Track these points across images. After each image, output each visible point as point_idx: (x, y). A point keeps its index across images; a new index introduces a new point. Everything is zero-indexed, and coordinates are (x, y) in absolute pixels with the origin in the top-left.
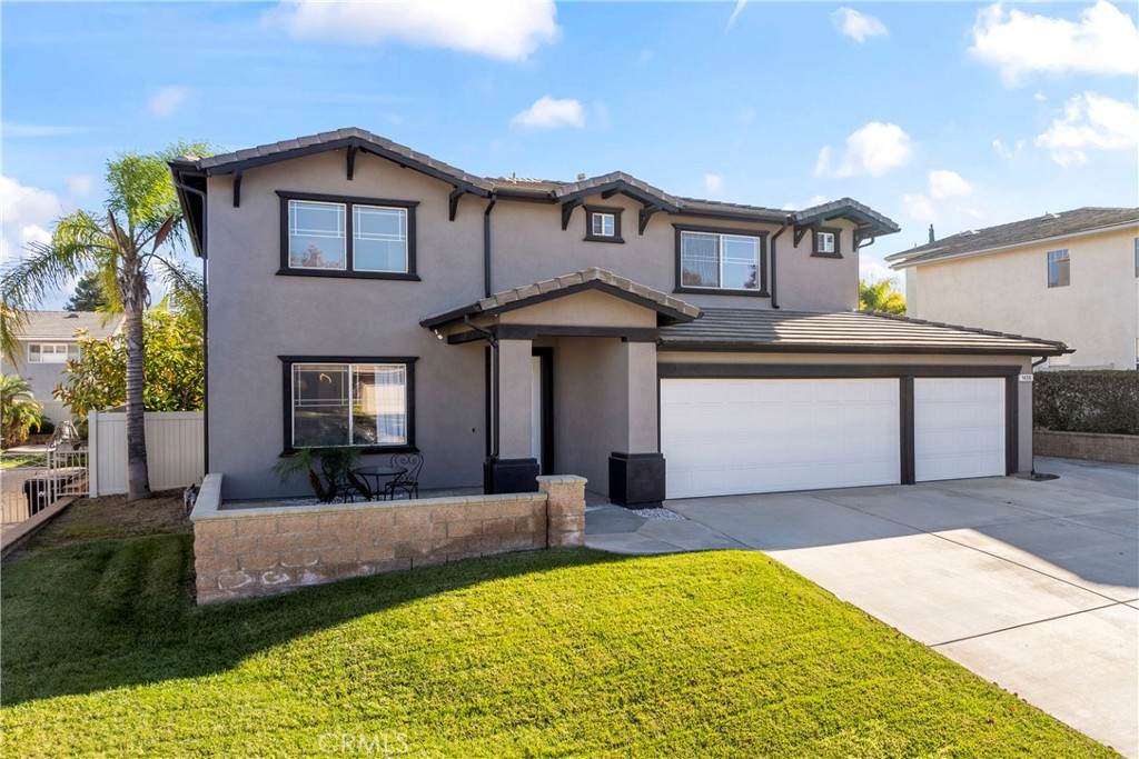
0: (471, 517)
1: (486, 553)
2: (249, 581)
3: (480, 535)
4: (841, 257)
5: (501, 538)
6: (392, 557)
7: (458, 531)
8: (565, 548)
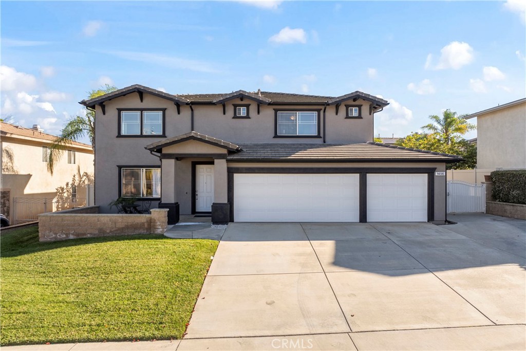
0: (124, 221)
1: (129, 234)
2: (54, 236)
3: (127, 227)
4: (362, 118)
5: (135, 229)
6: (97, 232)
7: (119, 225)
8: (156, 234)
